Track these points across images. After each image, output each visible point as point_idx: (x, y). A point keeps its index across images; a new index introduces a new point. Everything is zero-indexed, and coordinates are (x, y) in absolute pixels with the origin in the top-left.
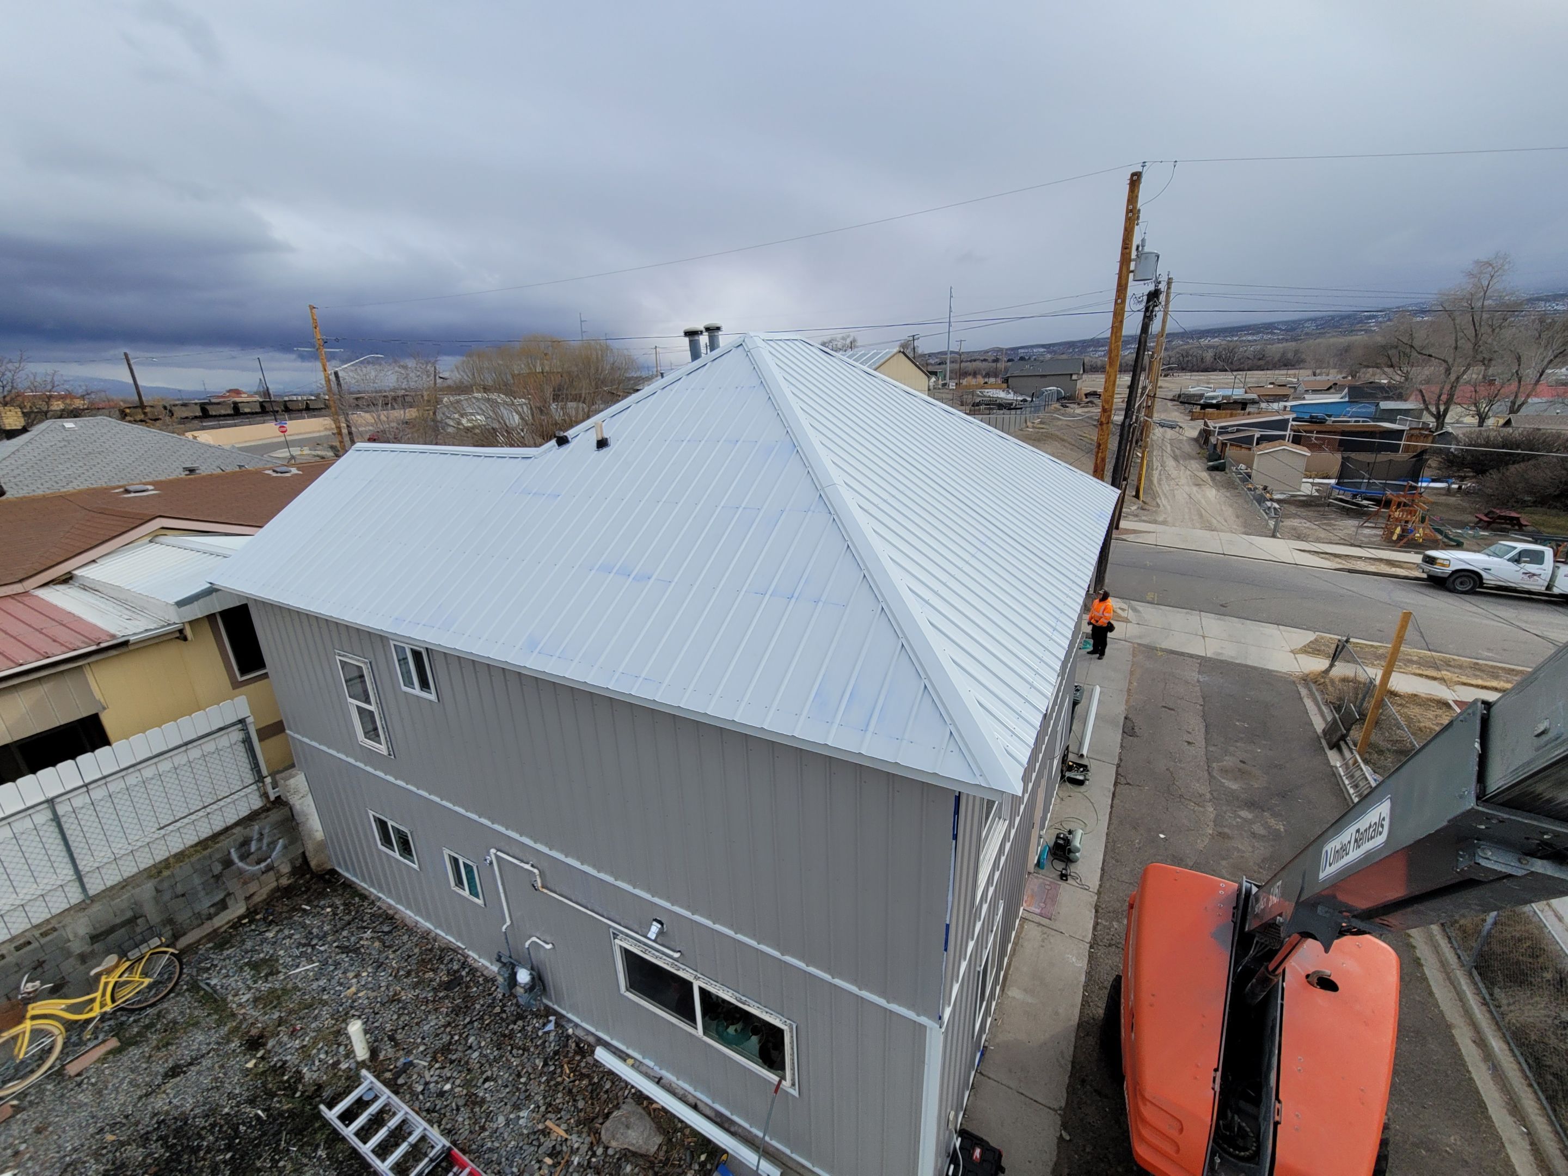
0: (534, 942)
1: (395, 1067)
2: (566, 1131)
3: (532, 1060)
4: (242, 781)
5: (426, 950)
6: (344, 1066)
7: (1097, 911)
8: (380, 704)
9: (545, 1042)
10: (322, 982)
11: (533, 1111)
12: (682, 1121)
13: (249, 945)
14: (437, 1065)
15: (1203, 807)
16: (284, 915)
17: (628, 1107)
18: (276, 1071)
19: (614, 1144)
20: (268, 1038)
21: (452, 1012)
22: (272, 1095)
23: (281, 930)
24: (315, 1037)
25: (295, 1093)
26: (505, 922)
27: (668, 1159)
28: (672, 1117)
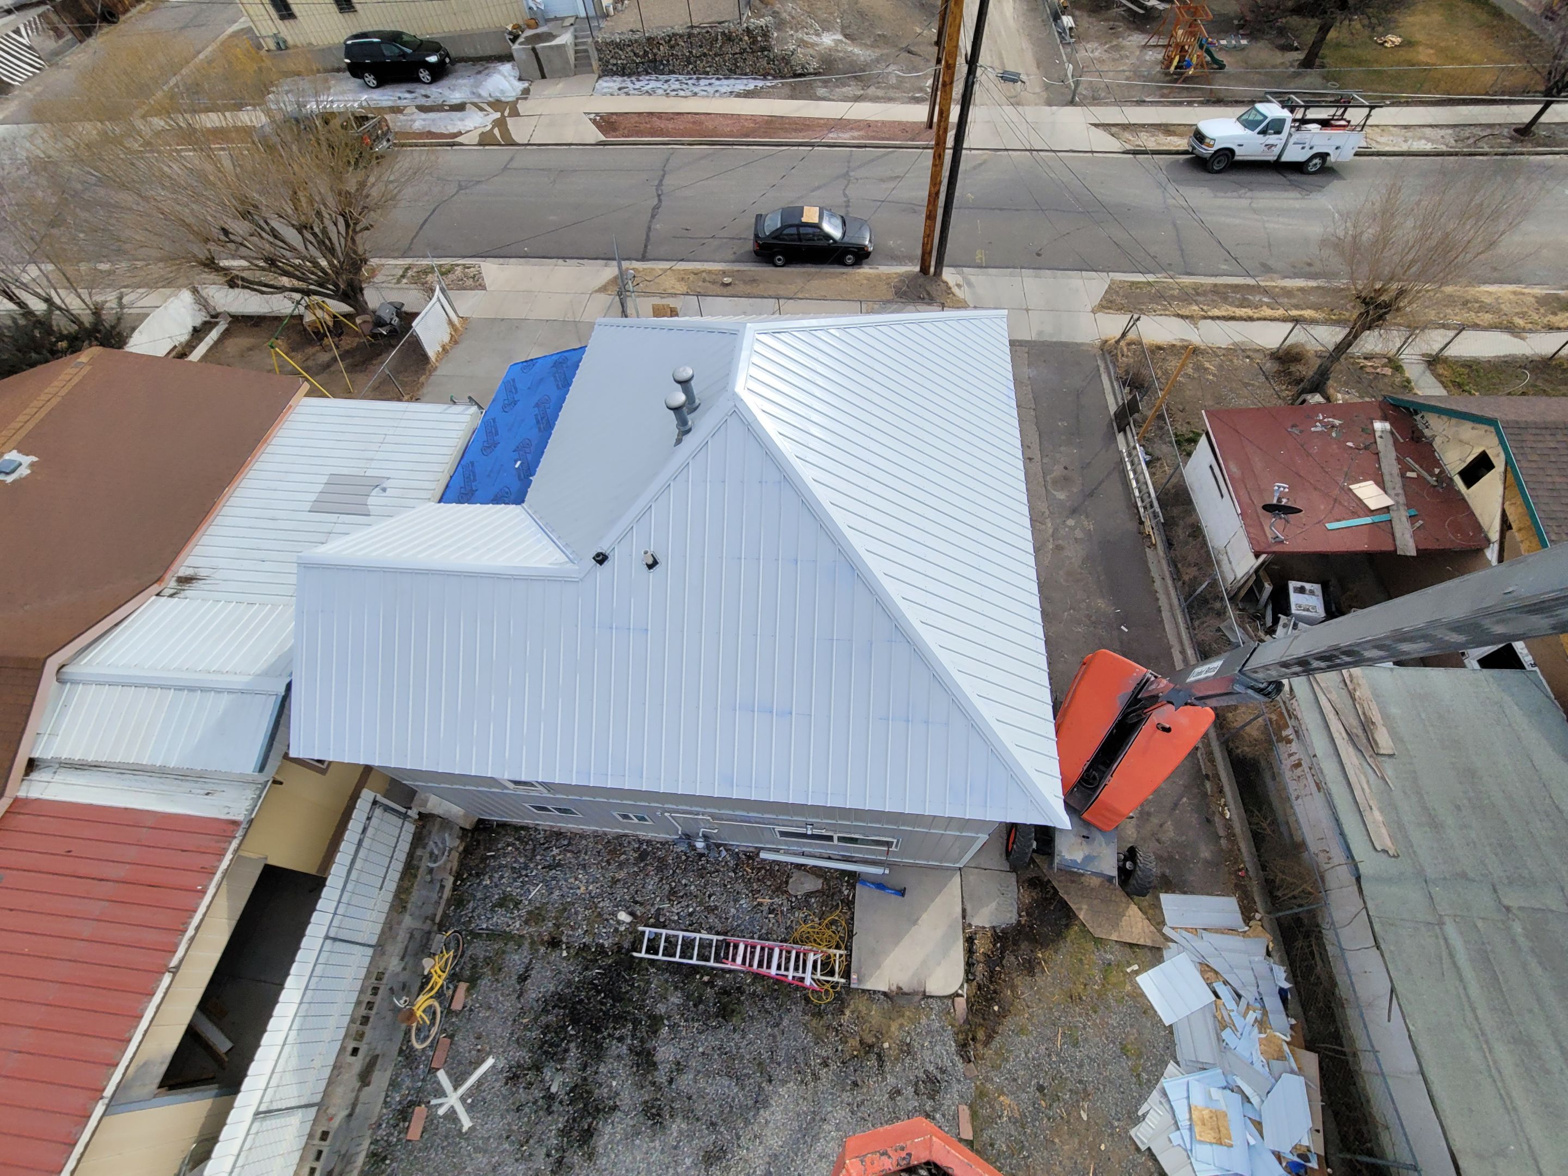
0: (703, 832)
1: (652, 915)
2: (770, 898)
3: (726, 874)
4: (398, 827)
5: (606, 843)
6: (622, 928)
9: (726, 863)
11: (746, 898)
12: (827, 868)
13: (480, 895)
14: (675, 903)
16: (482, 866)
17: (796, 875)
18: (583, 950)
19: (799, 893)
20: (559, 937)
21: (657, 872)
22: (595, 960)
23: (490, 876)
24: (588, 923)
25: (607, 954)
26: (678, 830)
27: (829, 887)
28: (820, 868)
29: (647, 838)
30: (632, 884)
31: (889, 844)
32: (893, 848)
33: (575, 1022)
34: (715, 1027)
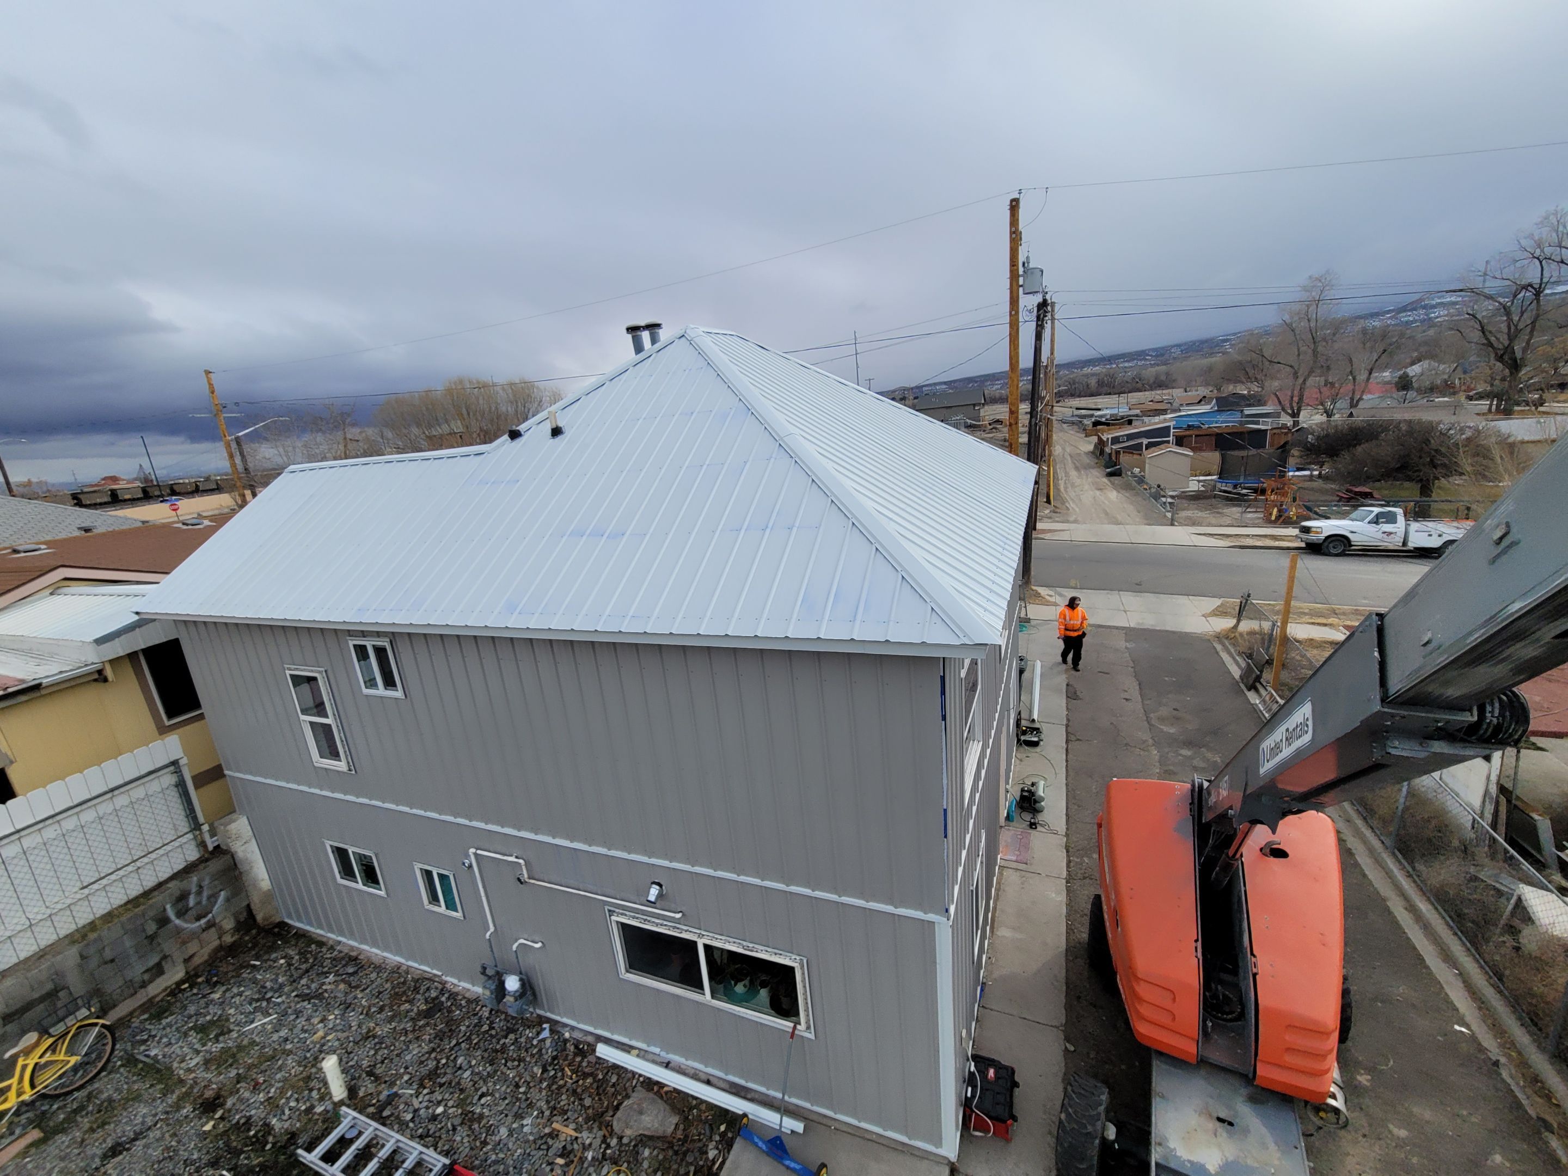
0: (521, 945)
1: (378, 1101)
2: (575, 1130)
3: (529, 1068)
4: (176, 830)
5: (398, 984)
7: (1068, 852)
8: (338, 716)
9: (540, 1050)
10: (284, 1033)
11: (537, 1117)
13: (192, 1009)
15: (1148, 751)
16: (230, 975)
17: (639, 1097)
18: (239, 1129)
19: (628, 1132)
20: (225, 1098)
21: (435, 1038)
22: (237, 1153)
23: (228, 990)
24: (283, 1087)
25: (265, 1146)
26: (489, 930)
27: (686, 1136)
28: (685, 1096)
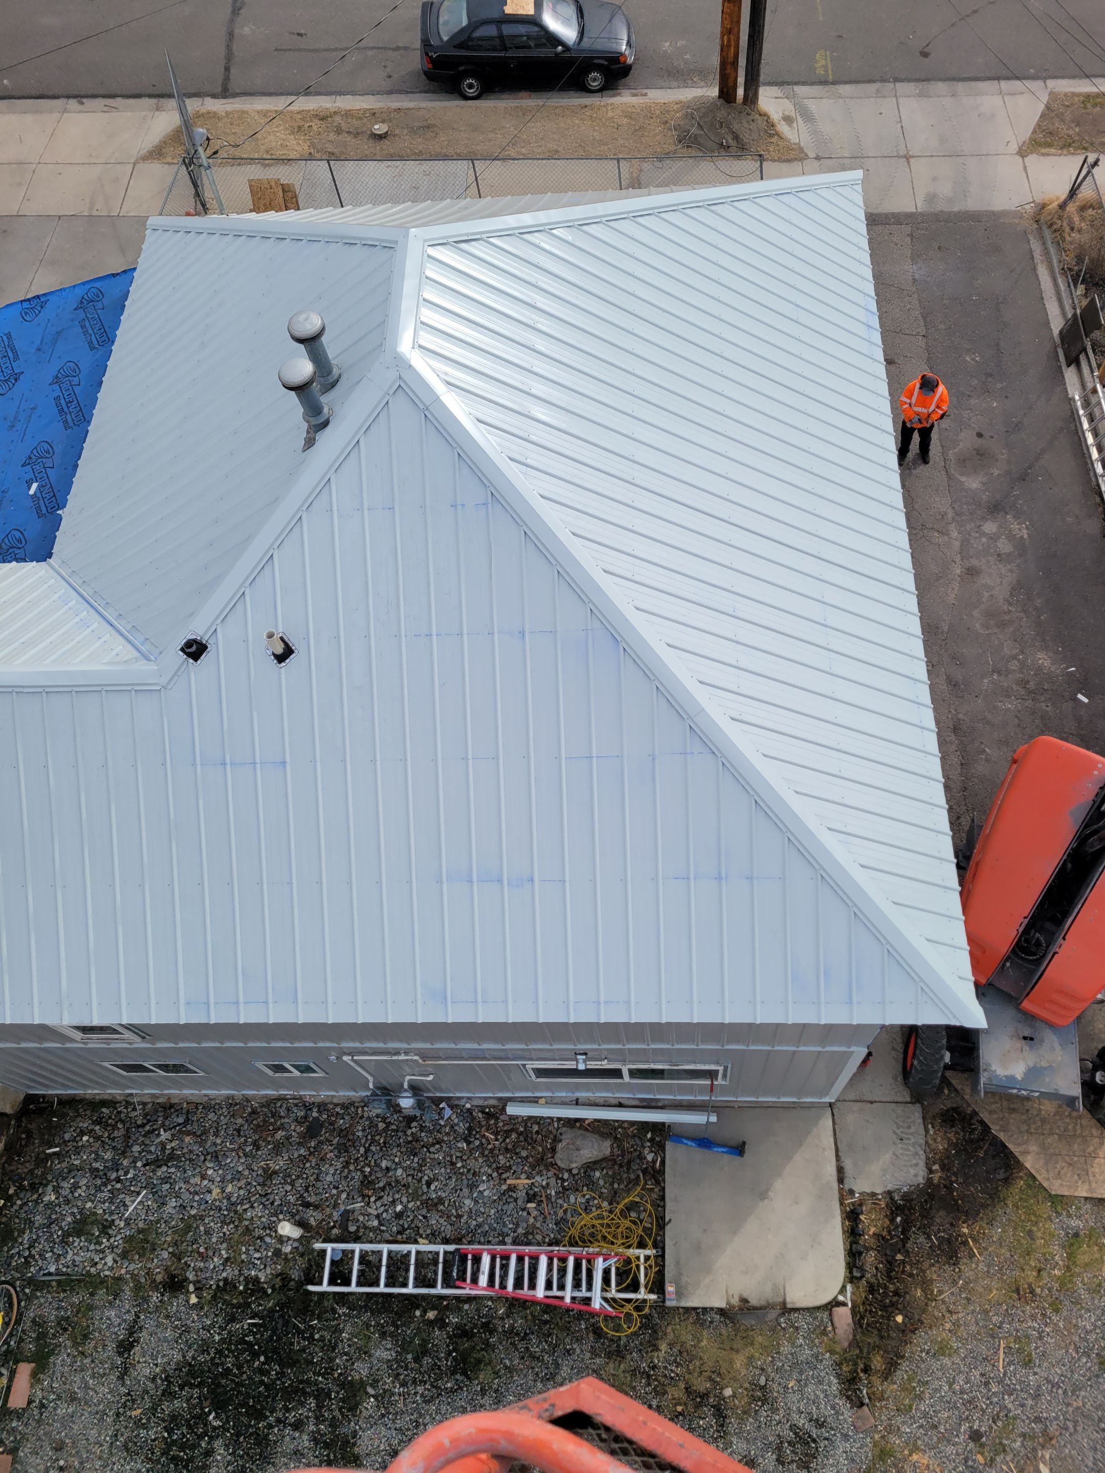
0: (409, 1081)
1: (335, 1222)
2: (528, 1178)
3: (453, 1146)
5: (250, 1114)
6: (287, 1249)
9: (452, 1127)
10: (173, 1203)
11: (488, 1181)
12: (617, 1121)
13: (39, 1220)
14: (373, 1199)
15: (947, 534)
16: (38, 1173)
17: (567, 1136)
18: (225, 1289)
19: (574, 1165)
20: (182, 1274)
21: (339, 1152)
22: (245, 1305)
23: (56, 1187)
24: (230, 1247)
25: (265, 1292)
26: (368, 1081)
27: (623, 1151)
28: (606, 1122)
29: (318, 1100)
30: (298, 1177)
31: (712, 1075)
32: (719, 1081)
33: (219, 1406)
34: (452, 1391)
